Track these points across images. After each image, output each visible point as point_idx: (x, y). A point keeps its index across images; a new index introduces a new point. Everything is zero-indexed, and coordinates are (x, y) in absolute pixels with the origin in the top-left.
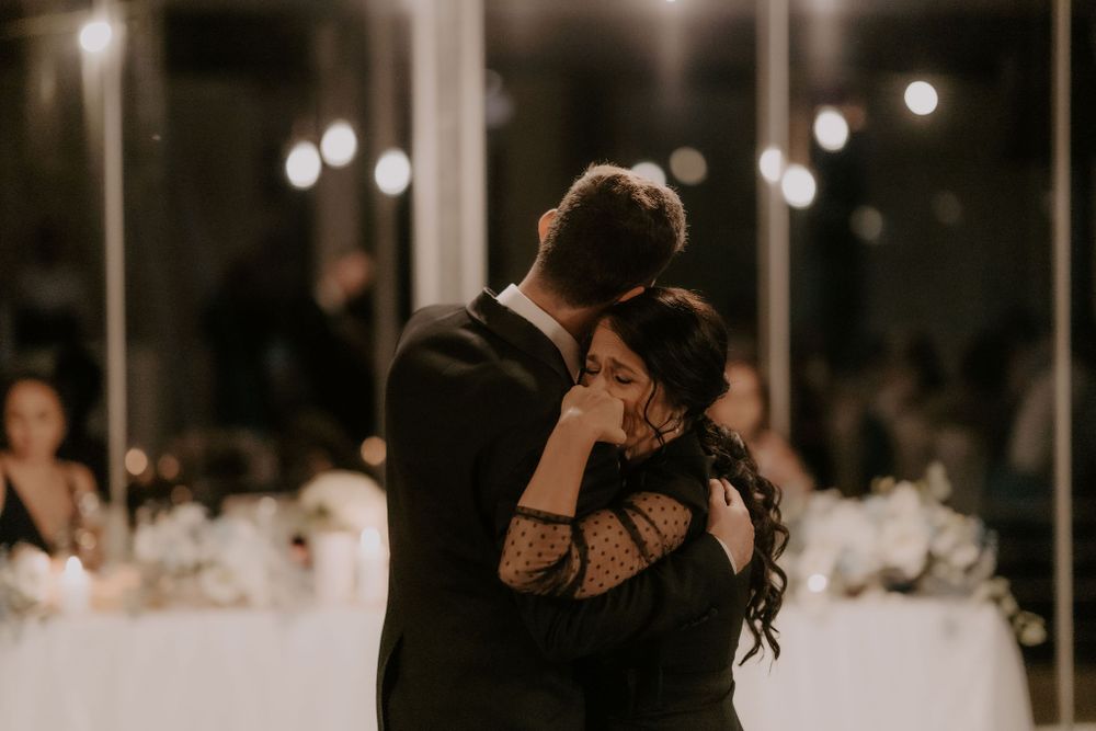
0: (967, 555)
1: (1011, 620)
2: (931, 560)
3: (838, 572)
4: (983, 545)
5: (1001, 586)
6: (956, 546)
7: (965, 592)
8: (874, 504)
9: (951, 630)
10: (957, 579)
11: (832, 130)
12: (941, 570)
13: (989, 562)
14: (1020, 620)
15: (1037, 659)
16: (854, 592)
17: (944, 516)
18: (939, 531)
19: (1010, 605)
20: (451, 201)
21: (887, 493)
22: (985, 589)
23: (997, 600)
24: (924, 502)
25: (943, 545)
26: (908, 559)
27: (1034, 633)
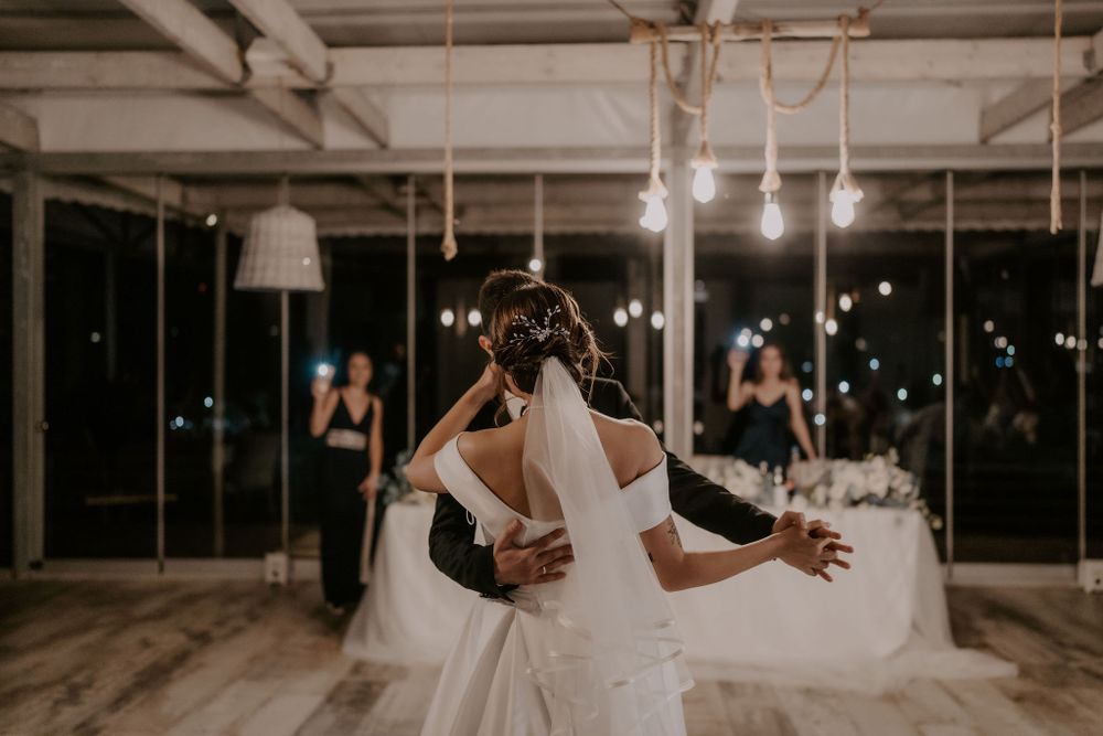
0: (906, 489)
1: (927, 518)
2: (890, 491)
3: (848, 494)
4: (914, 484)
5: (922, 503)
6: (901, 485)
7: (906, 505)
8: (864, 465)
9: (899, 522)
10: (901, 500)
11: (846, 303)
12: (895, 495)
13: (916, 493)
14: (932, 517)
15: (938, 535)
16: (855, 503)
17: (896, 471)
18: (894, 478)
19: (926, 511)
20: (680, 331)
21: (870, 460)
22: (914, 504)
23: (920, 509)
24: (887, 464)
25: (895, 484)
26: (880, 490)
27: (937, 524)
